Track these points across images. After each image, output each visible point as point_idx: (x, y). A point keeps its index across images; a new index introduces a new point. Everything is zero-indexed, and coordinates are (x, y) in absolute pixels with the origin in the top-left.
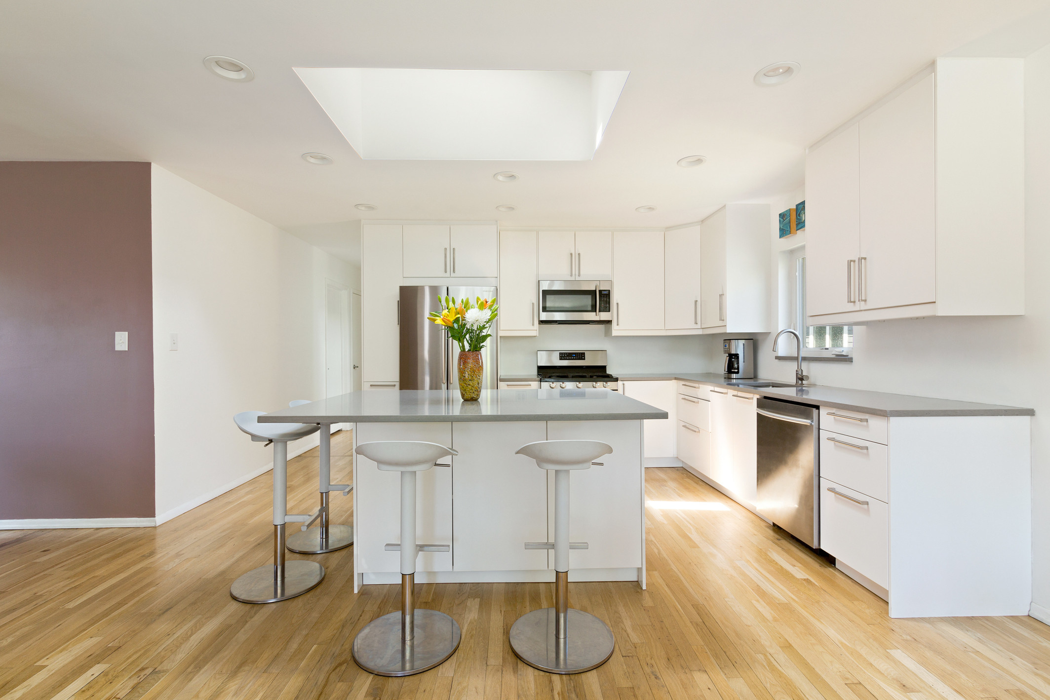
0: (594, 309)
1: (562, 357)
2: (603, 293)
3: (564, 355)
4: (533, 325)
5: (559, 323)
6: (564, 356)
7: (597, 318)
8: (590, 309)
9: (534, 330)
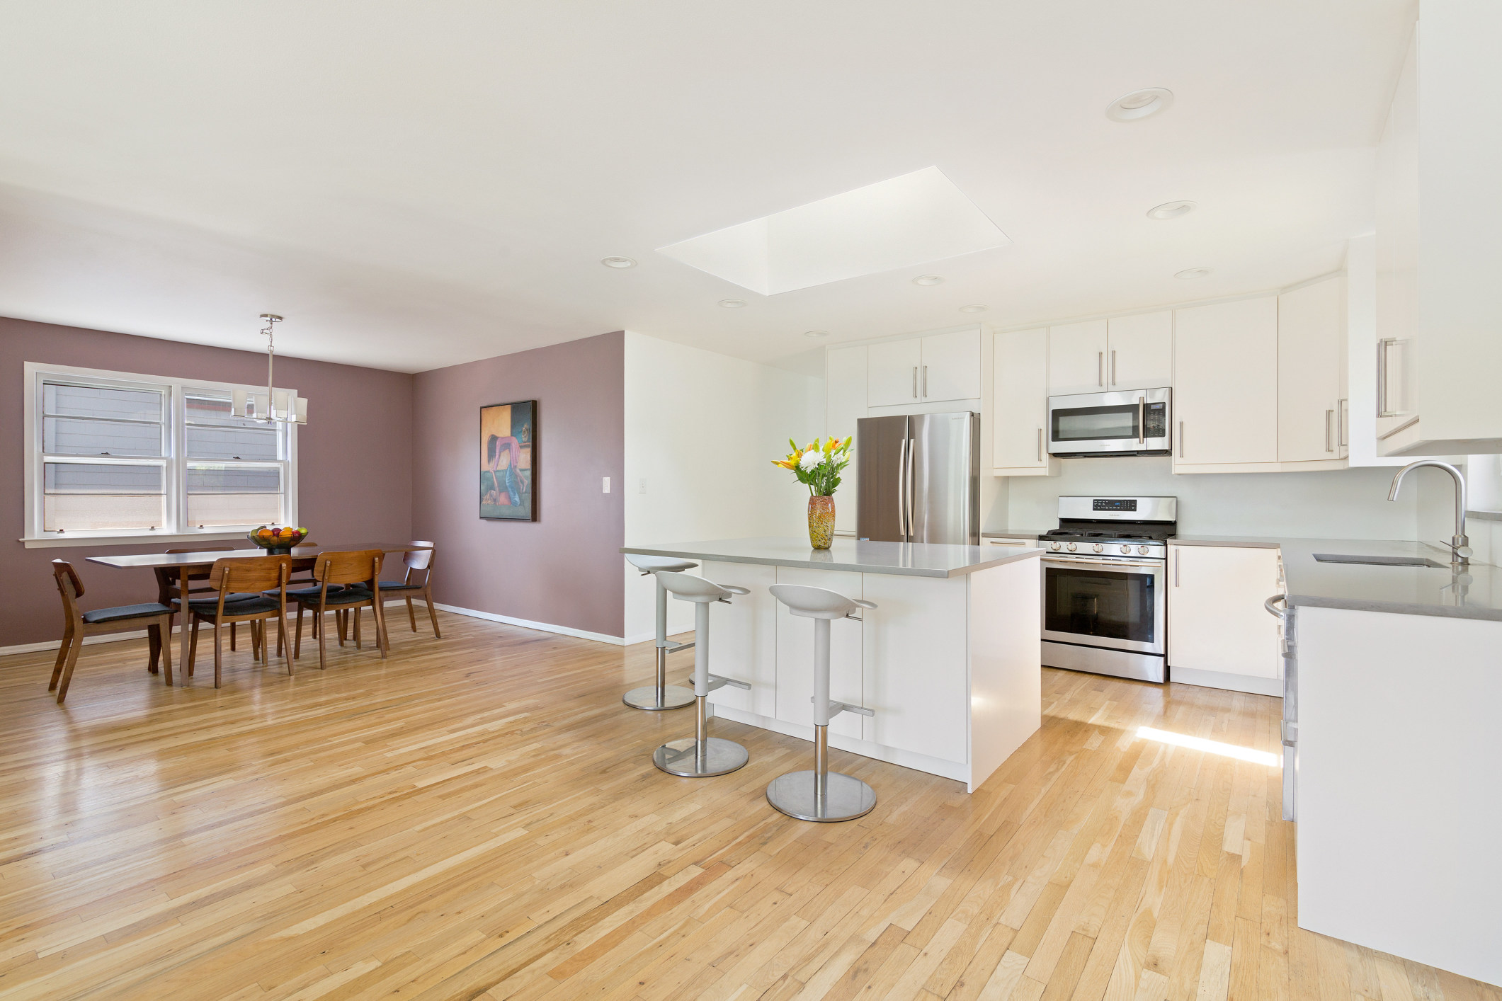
0: (1135, 434)
1: (1097, 505)
2: (1153, 407)
3: (1101, 503)
4: (1040, 460)
5: (1085, 457)
6: (1099, 505)
7: (1142, 447)
8: (1131, 434)
9: (1043, 467)
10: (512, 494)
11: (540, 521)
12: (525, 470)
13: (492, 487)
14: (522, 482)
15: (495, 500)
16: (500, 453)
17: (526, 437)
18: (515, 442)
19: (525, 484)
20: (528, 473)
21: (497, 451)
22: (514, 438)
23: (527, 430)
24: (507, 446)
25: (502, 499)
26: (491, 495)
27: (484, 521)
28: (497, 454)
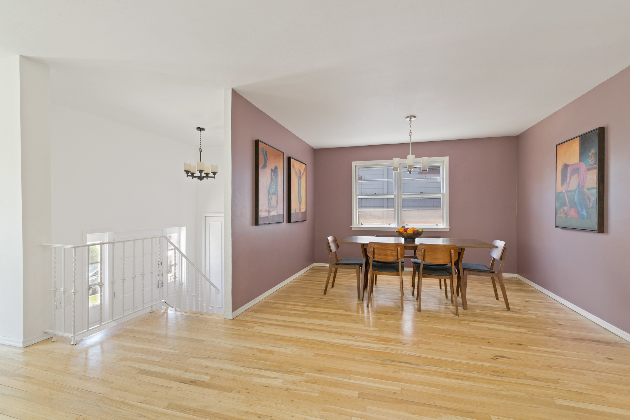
10: (580, 209)
11: (607, 232)
12: (592, 188)
13: (564, 204)
14: (589, 199)
15: (566, 214)
16: (570, 177)
17: (592, 160)
18: (583, 167)
19: (592, 201)
20: (595, 192)
21: (568, 176)
22: (582, 163)
23: (594, 155)
24: (576, 171)
25: (572, 213)
26: (563, 210)
27: (559, 230)
28: (568, 178)
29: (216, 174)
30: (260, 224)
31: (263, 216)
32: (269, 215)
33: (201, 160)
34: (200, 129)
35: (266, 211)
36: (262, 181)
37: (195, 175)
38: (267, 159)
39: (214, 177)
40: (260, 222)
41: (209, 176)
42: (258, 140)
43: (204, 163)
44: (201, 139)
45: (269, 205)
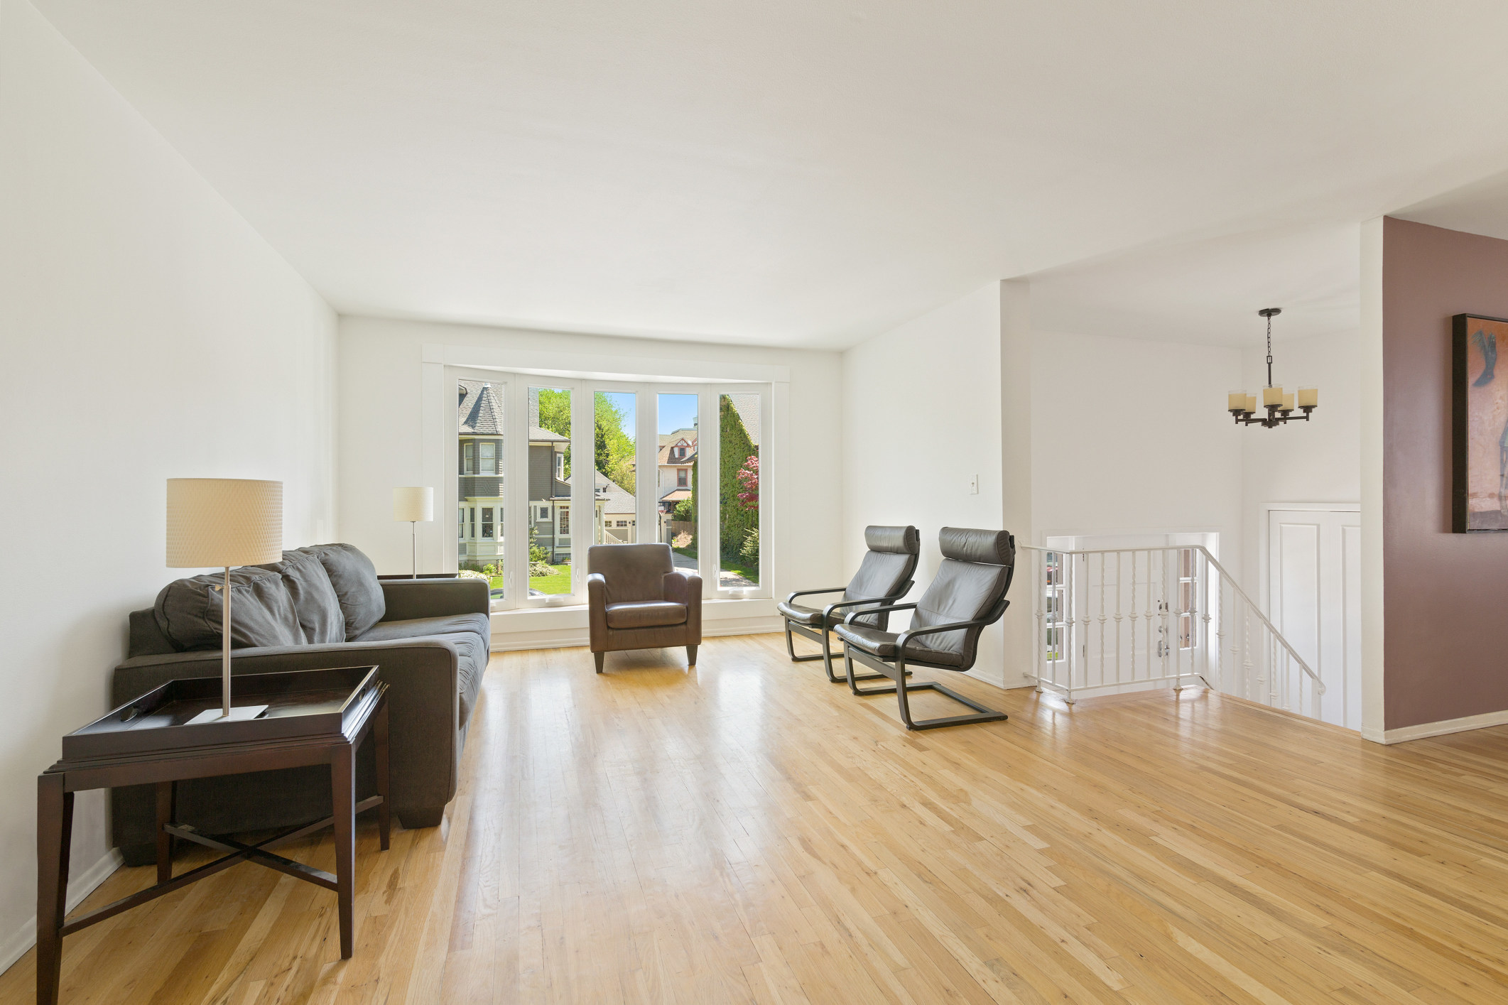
29: (1313, 409)
30: (1469, 530)
31: (1483, 510)
32: (1501, 507)
33: (1270, 383)
34: (1268, 313)
35: (1491, 496)
36: (1476, 419)
37: (1253, 417)
38: (1496, 359)
39: (1307, 418)
40: (1471, 524)
41: (1291, 415)
42: (1465, 314)
43: (1282, 389)
44: (1272, 336)
45: (1502, 480)
